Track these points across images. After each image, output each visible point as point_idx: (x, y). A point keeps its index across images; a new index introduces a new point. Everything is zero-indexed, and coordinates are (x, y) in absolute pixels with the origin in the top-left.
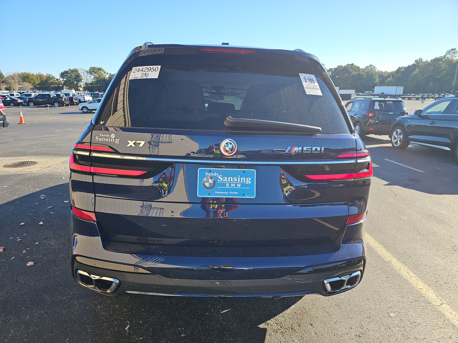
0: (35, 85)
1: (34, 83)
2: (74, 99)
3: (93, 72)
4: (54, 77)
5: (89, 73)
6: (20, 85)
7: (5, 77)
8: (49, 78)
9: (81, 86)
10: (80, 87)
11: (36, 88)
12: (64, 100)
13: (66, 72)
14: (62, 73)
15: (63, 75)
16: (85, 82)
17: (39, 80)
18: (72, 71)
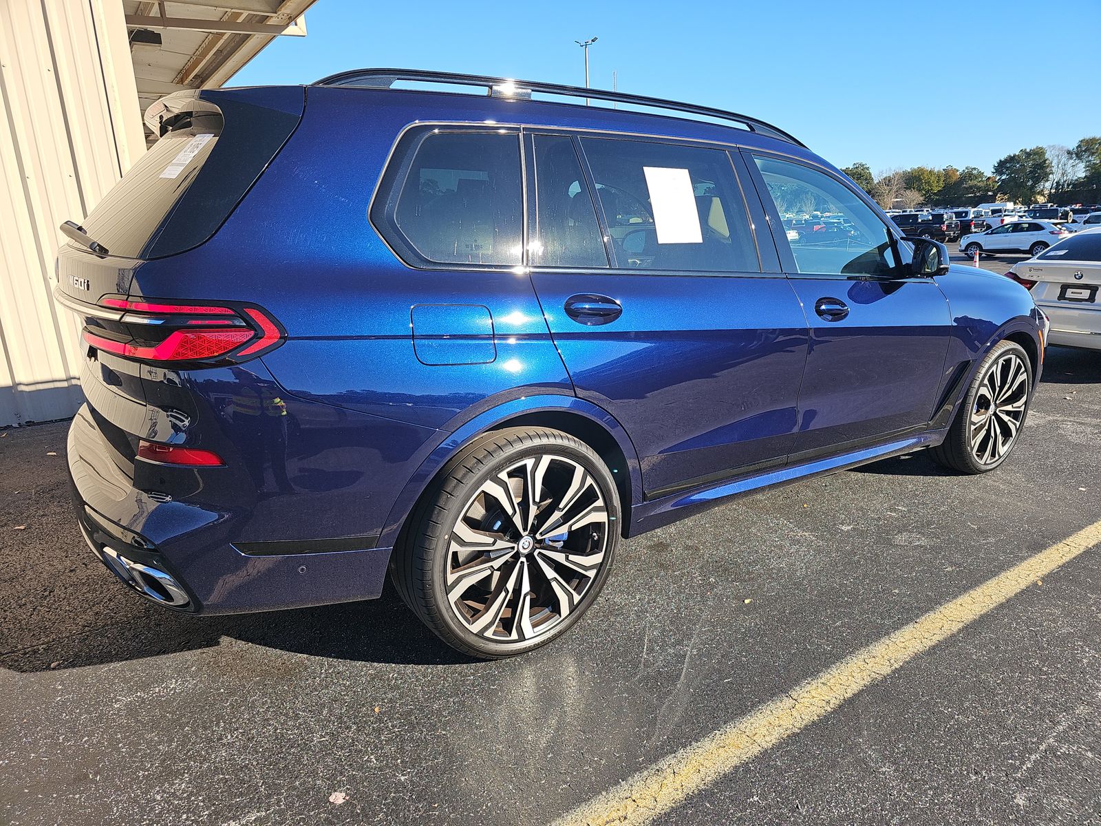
0: (930, 196)
1: (927, 192)
2: (973, 226)
3: (1085, 151)
4: (981, 174)
5: (1074, 156)
6: (896, 198)
7: (876, 182)
8: (969, 175)
9: (1042, 191)
10: (1039, 193)
11: (930, 201)
12: (945, 228)
13: (1012, 159)
14: (1000, 161)
15: (1001, 167)
16: (1055, 181)
17: (941, 182)
18: (1028, 154)
